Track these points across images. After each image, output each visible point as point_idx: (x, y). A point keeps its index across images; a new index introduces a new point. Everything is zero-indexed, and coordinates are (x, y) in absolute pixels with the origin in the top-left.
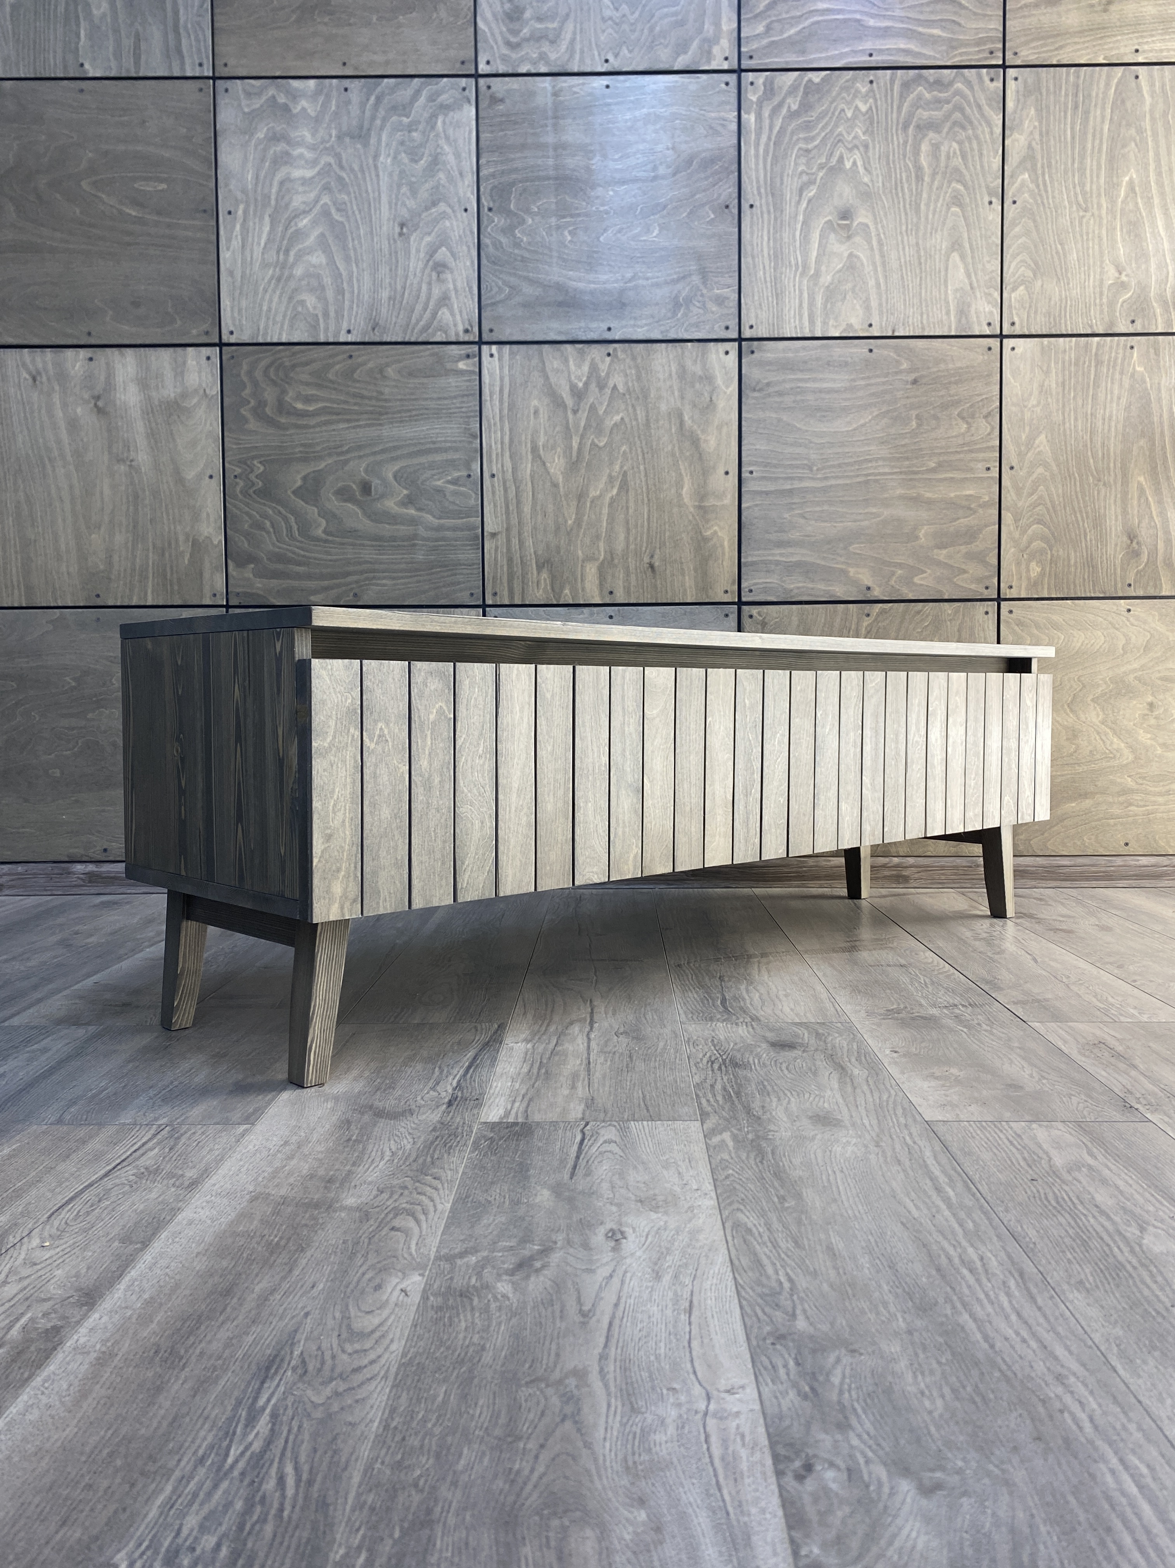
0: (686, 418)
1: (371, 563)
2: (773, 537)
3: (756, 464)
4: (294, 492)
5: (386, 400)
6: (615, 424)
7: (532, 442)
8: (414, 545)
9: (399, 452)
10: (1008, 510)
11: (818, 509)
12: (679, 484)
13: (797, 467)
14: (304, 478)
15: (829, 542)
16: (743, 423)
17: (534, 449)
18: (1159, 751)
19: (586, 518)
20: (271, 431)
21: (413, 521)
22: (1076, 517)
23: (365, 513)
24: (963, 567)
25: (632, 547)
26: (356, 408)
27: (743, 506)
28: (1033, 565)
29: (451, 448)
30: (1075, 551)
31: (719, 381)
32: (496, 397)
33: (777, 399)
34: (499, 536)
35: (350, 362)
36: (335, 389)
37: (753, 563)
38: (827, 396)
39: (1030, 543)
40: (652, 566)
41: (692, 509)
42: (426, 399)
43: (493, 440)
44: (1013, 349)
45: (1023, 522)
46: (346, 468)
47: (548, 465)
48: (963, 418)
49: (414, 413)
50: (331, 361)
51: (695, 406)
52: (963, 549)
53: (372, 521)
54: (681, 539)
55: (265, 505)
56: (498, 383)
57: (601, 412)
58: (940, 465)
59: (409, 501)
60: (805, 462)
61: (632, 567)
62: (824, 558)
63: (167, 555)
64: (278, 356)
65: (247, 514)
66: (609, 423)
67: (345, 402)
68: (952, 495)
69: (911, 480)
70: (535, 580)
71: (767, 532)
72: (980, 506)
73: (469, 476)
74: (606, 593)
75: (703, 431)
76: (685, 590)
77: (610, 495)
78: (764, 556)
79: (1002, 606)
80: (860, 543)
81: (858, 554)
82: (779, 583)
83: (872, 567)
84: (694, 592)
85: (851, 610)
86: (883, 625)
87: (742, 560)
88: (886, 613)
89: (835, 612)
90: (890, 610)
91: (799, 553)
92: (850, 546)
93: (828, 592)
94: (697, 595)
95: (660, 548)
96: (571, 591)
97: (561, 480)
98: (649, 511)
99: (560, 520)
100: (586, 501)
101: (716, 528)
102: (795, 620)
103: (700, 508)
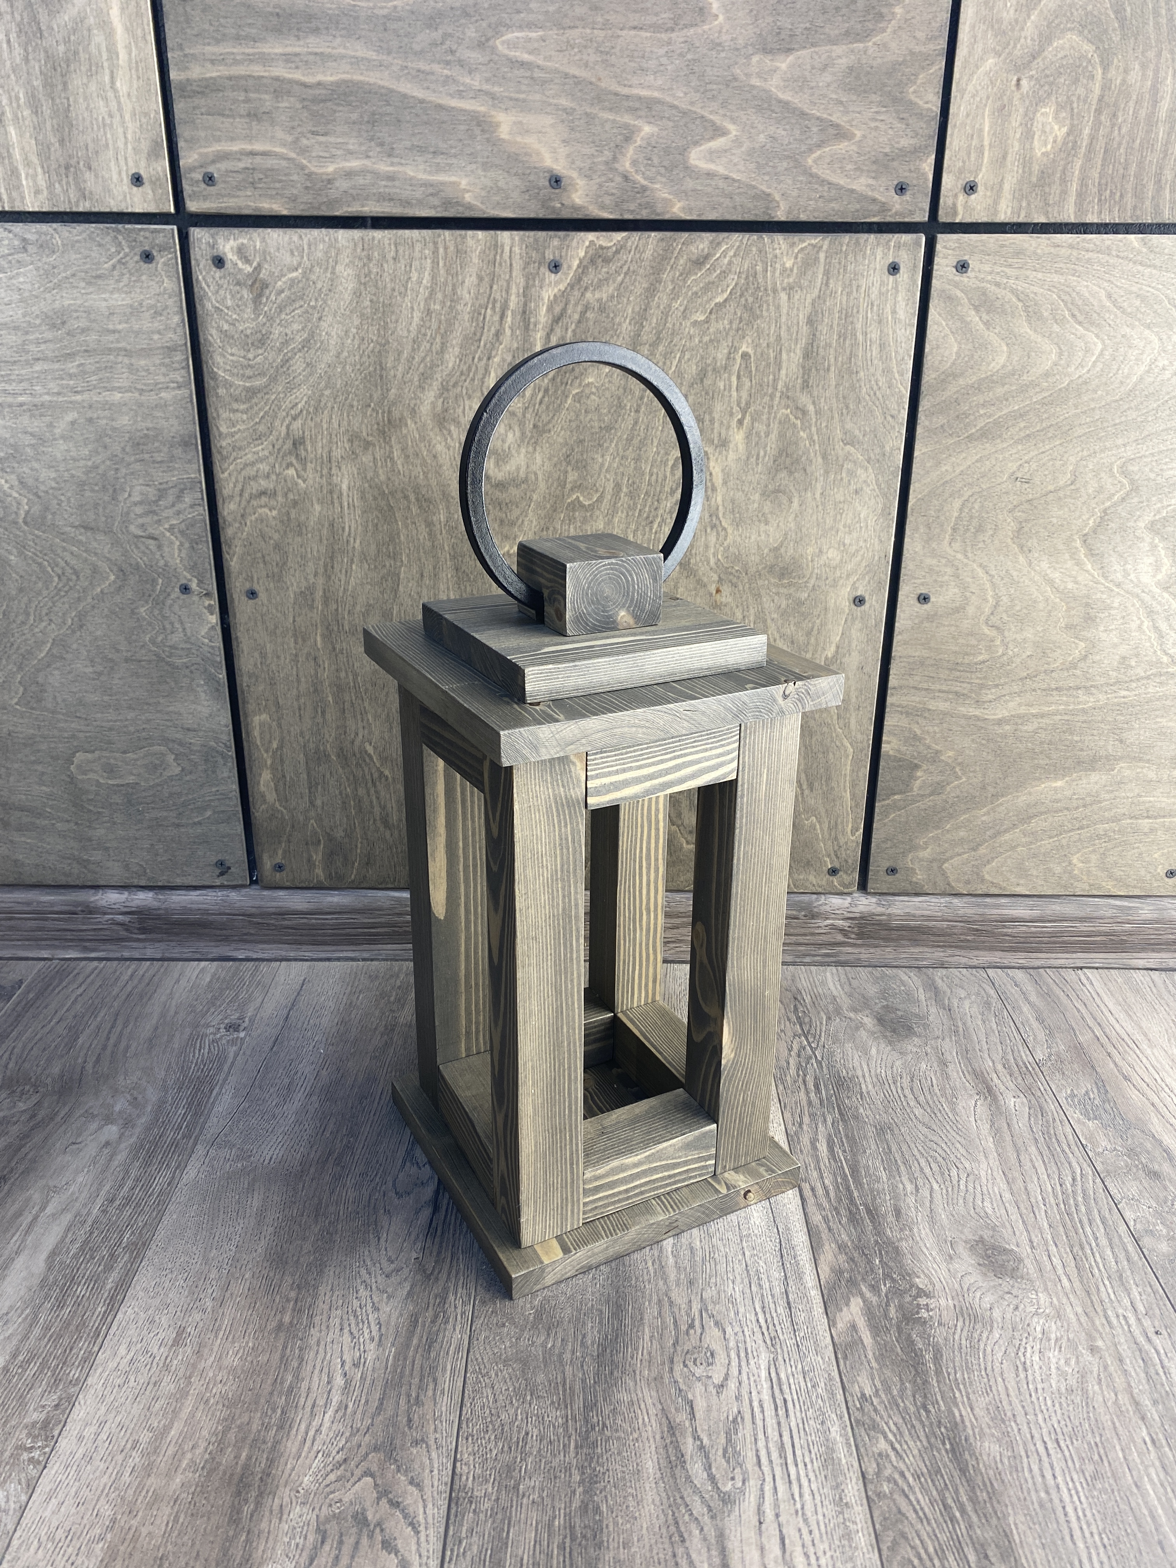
15: (432, 21)
24: (836, 117)
28: (1046, 115)
37: (208, 87)
39: (1045, 38)
52: (842, 56)
62: (421, 76)
78: (236, 62)
79: (939, 247)
80: (531, 26)
81: (522, 64)
82: (293, 155)
83: (565, 110)
84: (42, 181)
85: (507, 249)
86: (599, 300)
87: (174, 75)
88: (607, 261)
89: (461, 252)
90: (617, 252)
91: (343, 57)
92: (498, 34)
93: (435, 190)
94: (50, 186)
102: (346, 276)
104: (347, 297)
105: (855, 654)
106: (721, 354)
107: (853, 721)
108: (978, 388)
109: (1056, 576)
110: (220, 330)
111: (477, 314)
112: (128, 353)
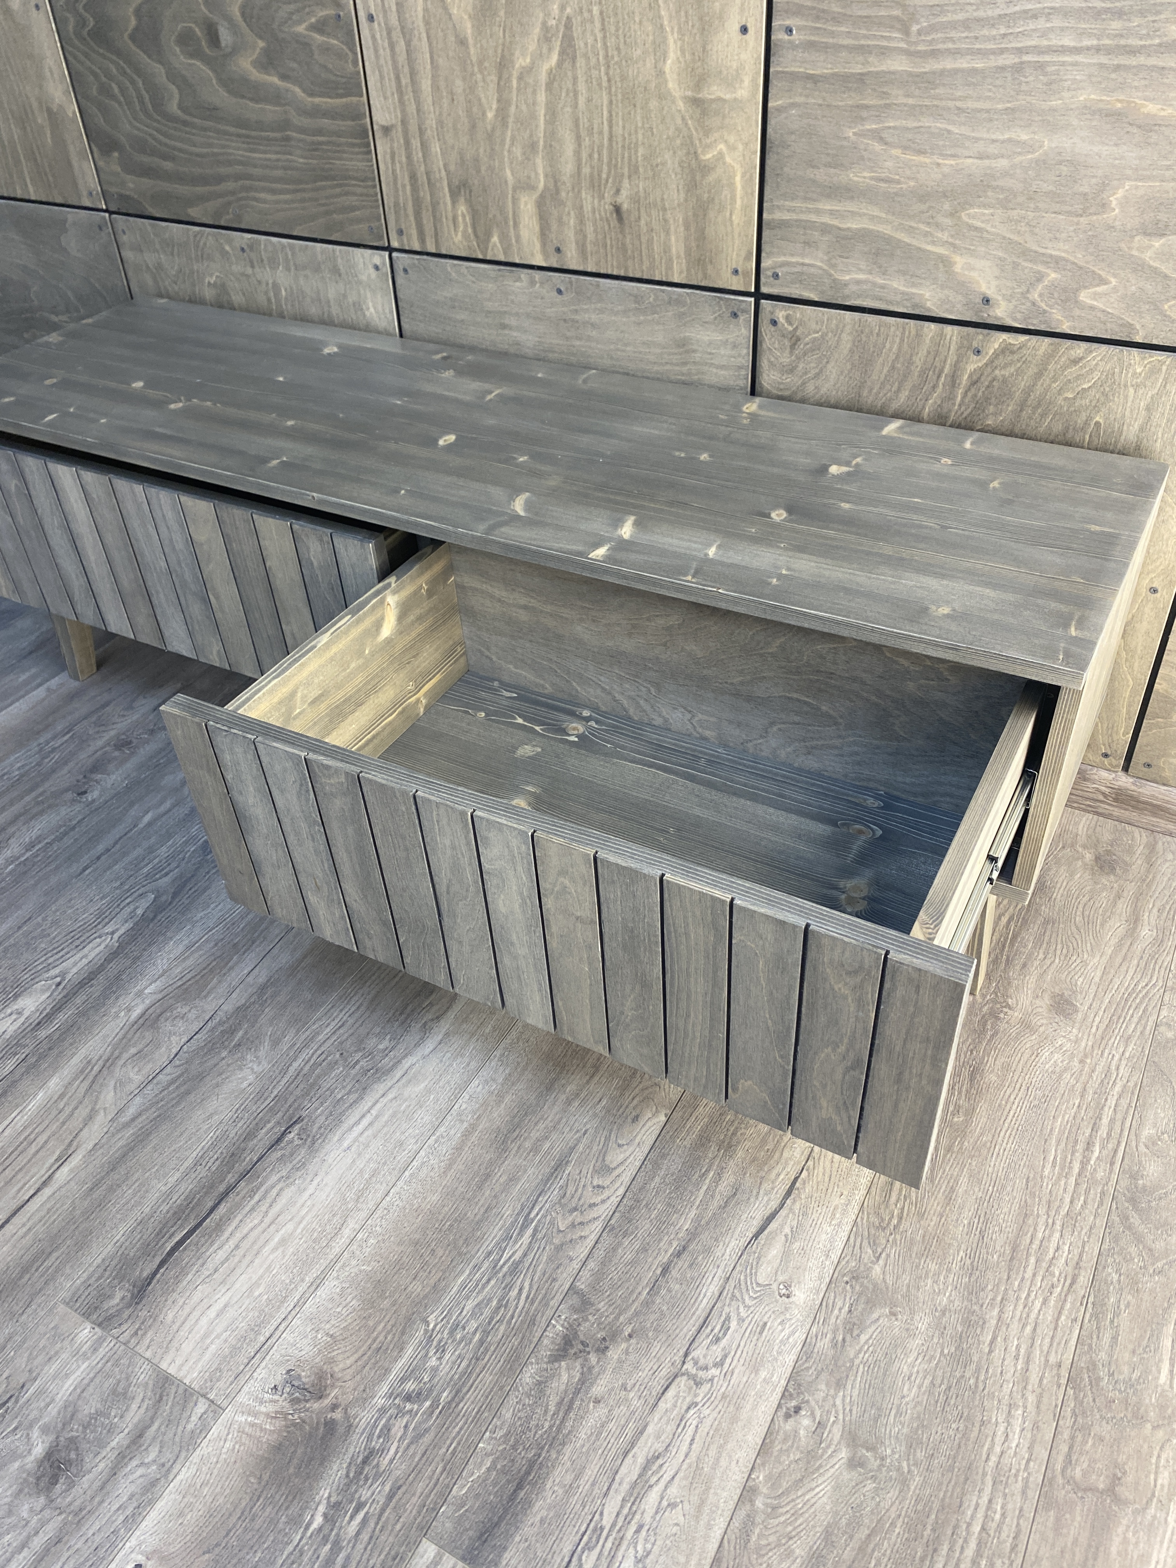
1: (242, 163)
2: (821, 175)
3: (799, 11)
4: (132, 37)
8: (288, 139)
11: (911, 124)
12: (659, 49)
13: (880, 22)
14: (137, 13)
15: (923, 198)
19: (513, 109)
21: (277, 97)
23: (220, 80)
25: (586, 170)
27: (770, 104)
34: (394, 133)
37: (784, 225)
40: (618, 209)
41: (681, 105)
53: (231, 92)
54: (664, 164)
55: (105, 57)
59: (268, 62)
61: (587, 208)
62: (911, 230)
63: (29, 129)
65: (91, 71)
69: (1118, 68)
70: (450, 215)
71: (811, 164)
73: (339, 17)
74: (551, 250)
76: (670, 260)
77: (546, 67)
78: (802, 212)
80: (985, 206)
81: (976, 229)
82: (825, 267)
83: (1000, 259)
84: (684, 266)
85: (948, 337)
86: (1003, 376)
87: (765, 216)
88: (1012, 353)
89: (918, 335)
90: (1020, 348)
91: (865, 214)
92: (964, 209)
93: (909, 297)
94: (688, 270)
95: (630, 177)
96: (501, 242)
97: (469, 31)
98: (611, 102)
99: (475, 110)
100: (510, 76)
101: (722, 146)
102: (847, 340)
103: (696, 102)
104: (846, 352)
105: (1145, 623)
107: (1136, 664)
110: (769, 361)
111: (923, 372)
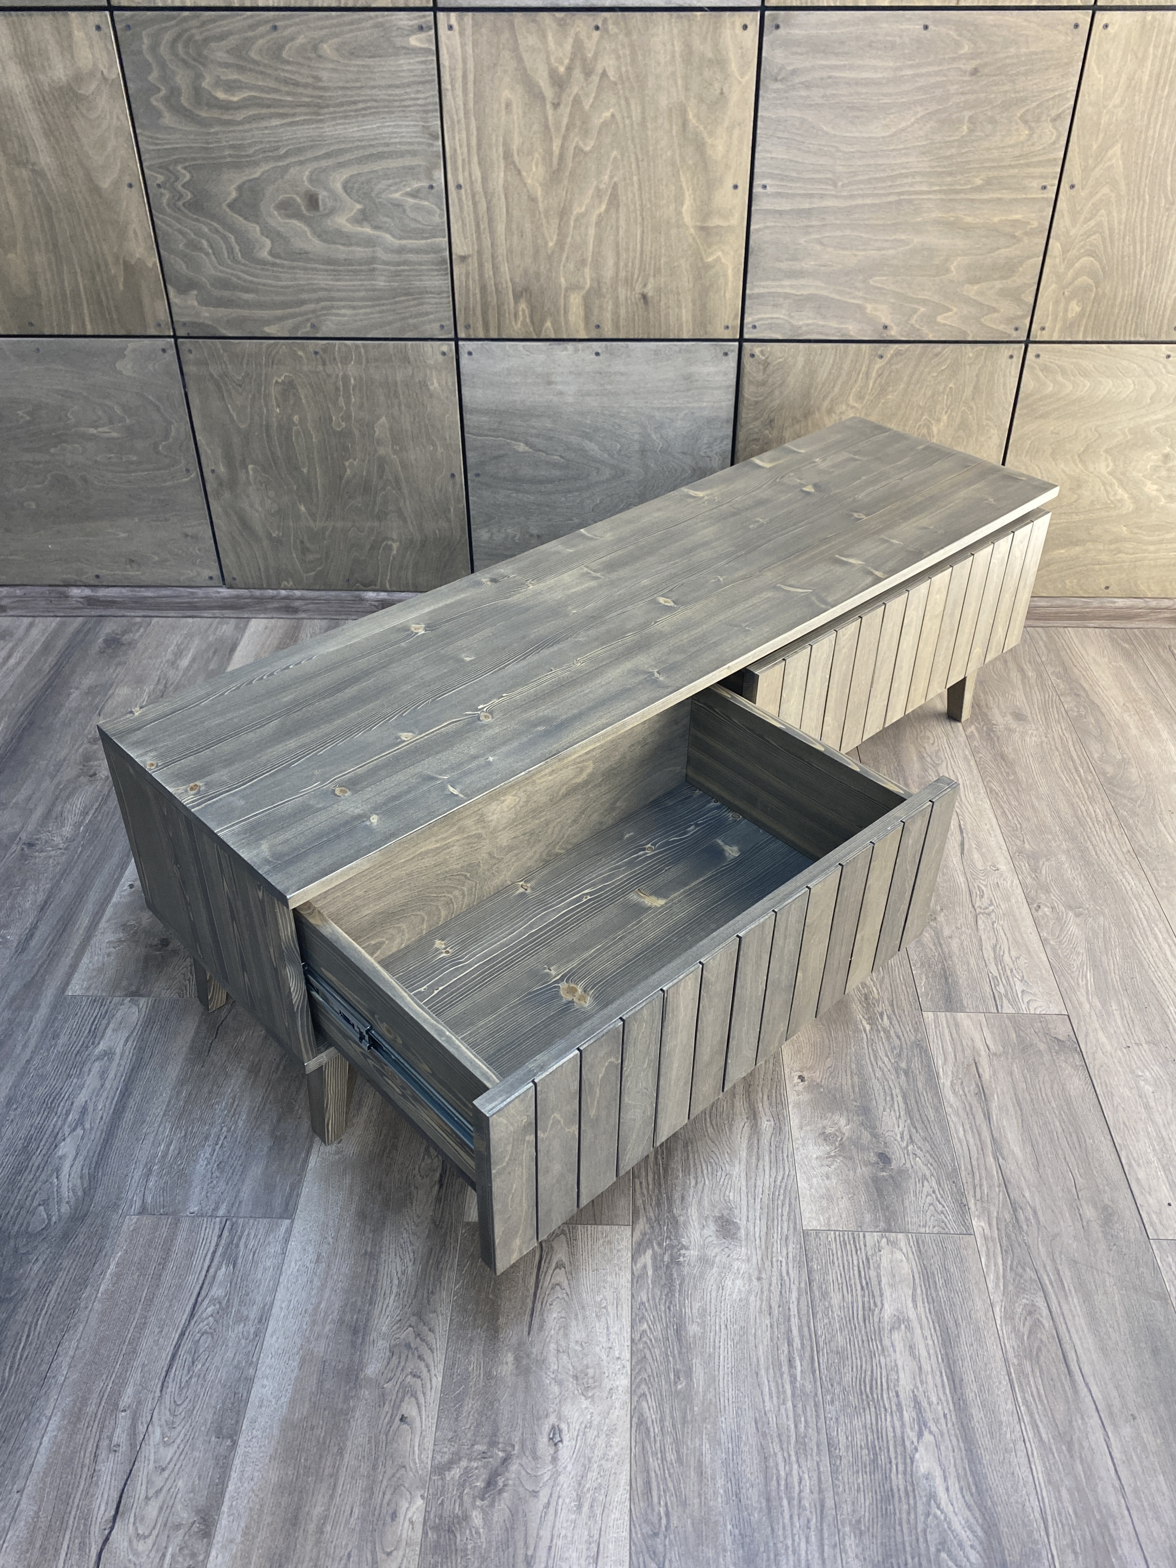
0: (691, 115)
1: (326, 290)
2: (784, 265)
3: (771, 176)
4: (230, 206)
5: (324, 89)
6: (605, 124)
7: (505, 144)
8: (374, 270)
9: (348, 157)
10: (1058, 239)
11: (839, 233)
12: (679, 199)
13: (820, 181)
14: (240, 188)
15: (847, 273)
16: (759, 123)
17: (507, 155)
18: (1163, 502)
19: (569, 240)
20: (192, 128)
21: (369, 242)
22: (1135, 248)
23: (314, 233)
24: (994, 305)
25: (622, 274)
26: (289, 99)
27: (752, 228)
28: (1073, 303)
29: (409, 152)
30: (1124, 289)
31: (734, 67)
32: (459, 84)
33: (804, 93)
34: (470, 260)
35: (275, 35)
36: (262, 73)
37: (760, 296)
38: (864, 90)
39: (1075, 278)
40: (644, 297)
41: (692, 231)
42: (374, 87)
43: (456, 141)
44: (1106, 26)
45: (1073, 252)
46: (287, 177)
47: (524, 174)
48: (1026, 122)
49: (361, 106)
50: (250, 34)
51: (701, 100)
52: (998, 285)
53: (324, 241)
54: (679, 266)
55: (197, 220)
56: (460, 65)
57: (587, 107)
58: (988, 182)
59: (364, 217)
60: (829, 175)
61: (622, 297)
62: (840, 292)
63: (98, 279)
64: (185, 26)
65: (180, 232)
66: (597, 121)
67: (276, 91)
68: (996, 219)
69: (951, 200)
70: (512, 311)
71: (779, 260)
72: (1026, 234)
73: (431, 187)
74: (592, 326)
75: (711, 134)
76: (682, 325)
77: (597, 212)
78: (772, 288)
79: (1029, 349)
80: (883, 275)
81: (879, 288)
82: (787, 319)
83: (892, 303)
84: (691, 328)
85: (863, 351)
86: (897, 369)
87: (748, 292)
88: (901, 355)
89: (846, 352)
90: (906, 351)
91: (812, 286)
92: (871, 278)
93: (837, 330)
94: (694, 329)
95: (654, 276)
96: (553, 325)
97: (539, 193)
98: (643, 232)
99: (539, 241)
100: (569, 219)
101: (719, 253)
102: (801, 360)
103: (702, 228)
104: (800, 368)
106: (941, 388)
108: (1041, 399)
109: (1067, 469)
110: (748, 380)
111: (849, 374)
112: (712, 388)
